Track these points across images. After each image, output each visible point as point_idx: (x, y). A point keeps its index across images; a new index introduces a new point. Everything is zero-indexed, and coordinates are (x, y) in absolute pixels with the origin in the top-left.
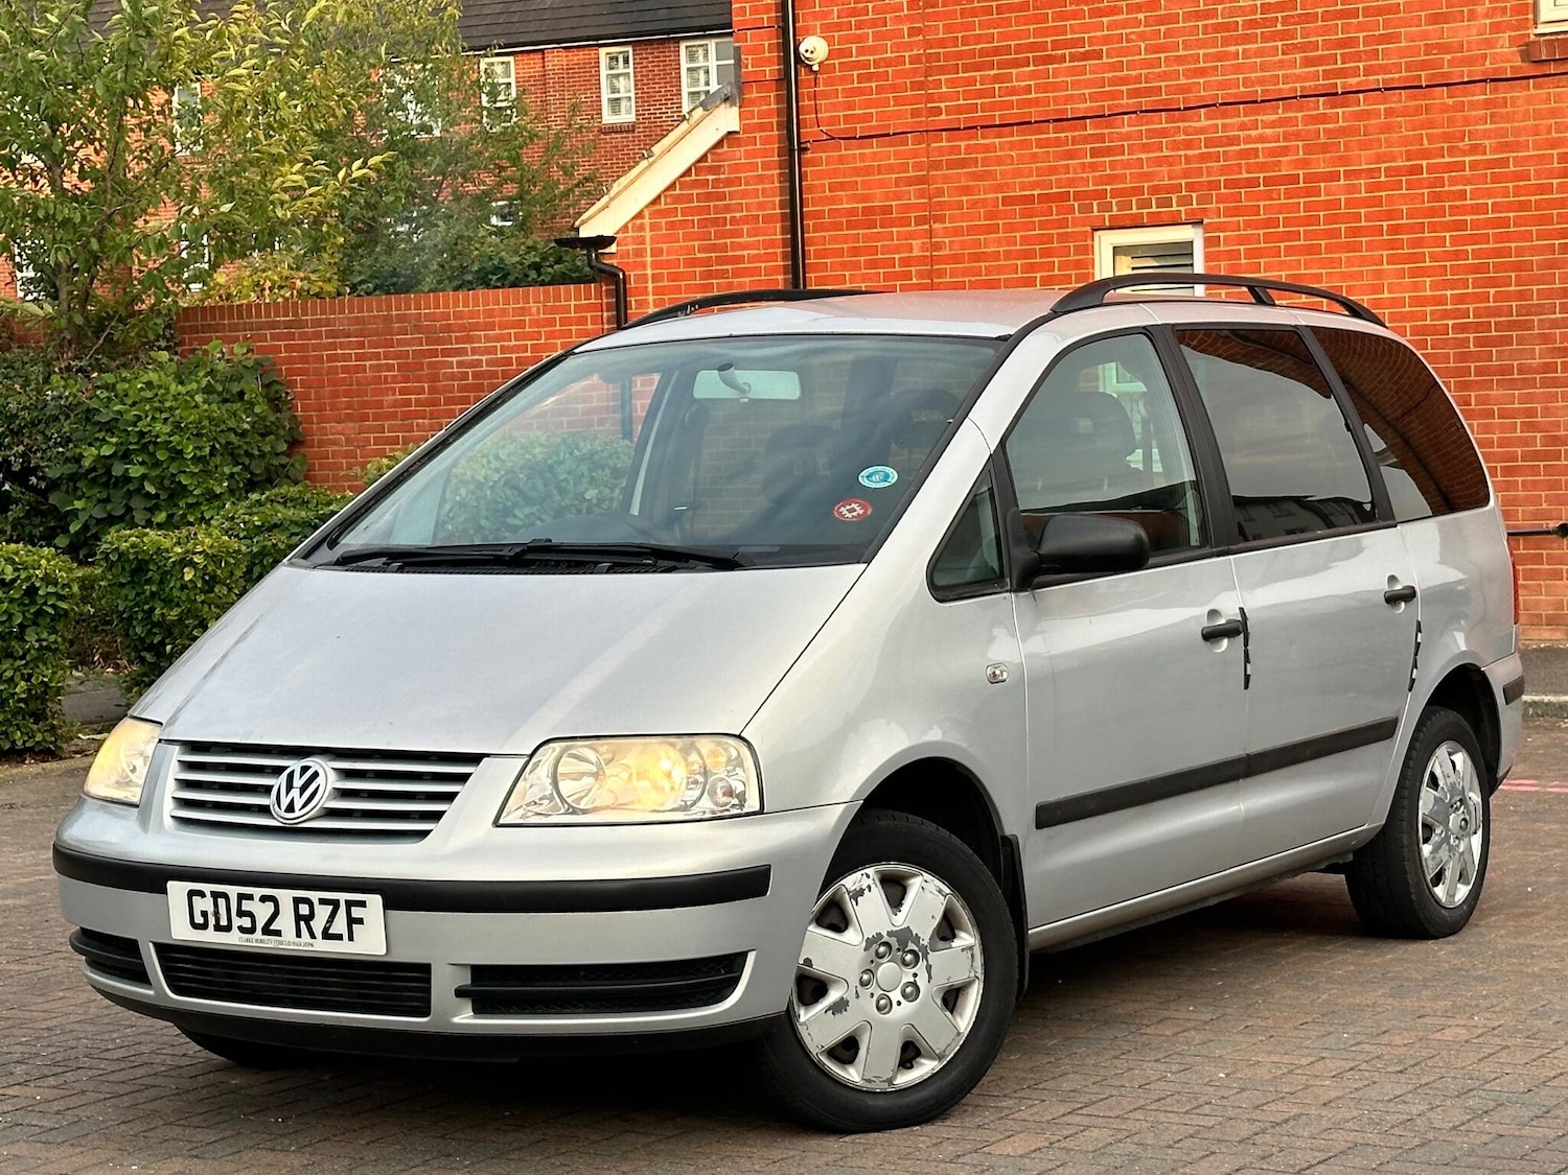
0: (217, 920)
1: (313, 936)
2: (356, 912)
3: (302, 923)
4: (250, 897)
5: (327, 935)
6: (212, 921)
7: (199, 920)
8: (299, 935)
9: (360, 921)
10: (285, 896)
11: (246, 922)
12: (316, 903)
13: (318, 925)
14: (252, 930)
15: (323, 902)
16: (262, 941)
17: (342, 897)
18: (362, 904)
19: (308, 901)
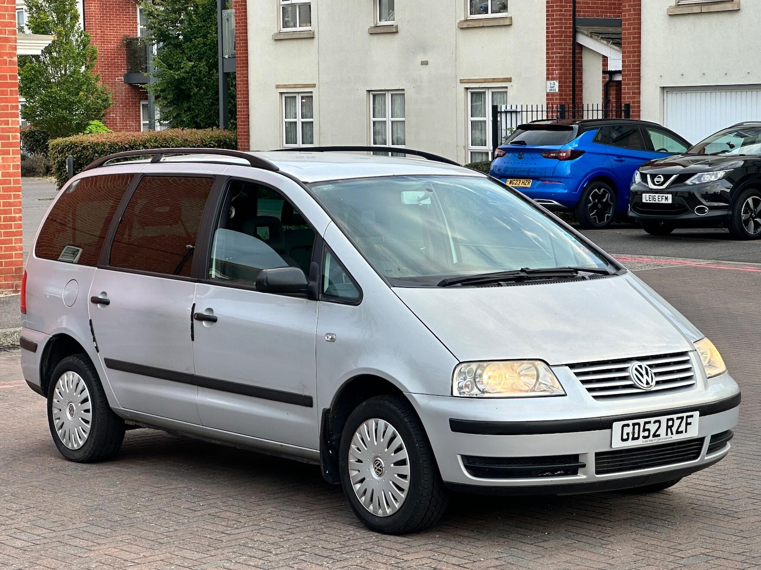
0: (633, 435)
1: (672, 434)
2: (689, 420)
3: (669, 429)
4: (649, 422)
5: (678, 432)
6: (631, 436)
7: (625, 437)
8: (667, 435)
9: (690, 424)
10: (663, 419)
11: (646, 434)
12: (675, 419)
13: (674, 429)
14: (648, 437)
15: (678, 418)
16: (652, 441)
17: (685, 415)
18: (692, 416)
19: (672, 419)
